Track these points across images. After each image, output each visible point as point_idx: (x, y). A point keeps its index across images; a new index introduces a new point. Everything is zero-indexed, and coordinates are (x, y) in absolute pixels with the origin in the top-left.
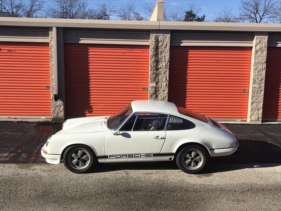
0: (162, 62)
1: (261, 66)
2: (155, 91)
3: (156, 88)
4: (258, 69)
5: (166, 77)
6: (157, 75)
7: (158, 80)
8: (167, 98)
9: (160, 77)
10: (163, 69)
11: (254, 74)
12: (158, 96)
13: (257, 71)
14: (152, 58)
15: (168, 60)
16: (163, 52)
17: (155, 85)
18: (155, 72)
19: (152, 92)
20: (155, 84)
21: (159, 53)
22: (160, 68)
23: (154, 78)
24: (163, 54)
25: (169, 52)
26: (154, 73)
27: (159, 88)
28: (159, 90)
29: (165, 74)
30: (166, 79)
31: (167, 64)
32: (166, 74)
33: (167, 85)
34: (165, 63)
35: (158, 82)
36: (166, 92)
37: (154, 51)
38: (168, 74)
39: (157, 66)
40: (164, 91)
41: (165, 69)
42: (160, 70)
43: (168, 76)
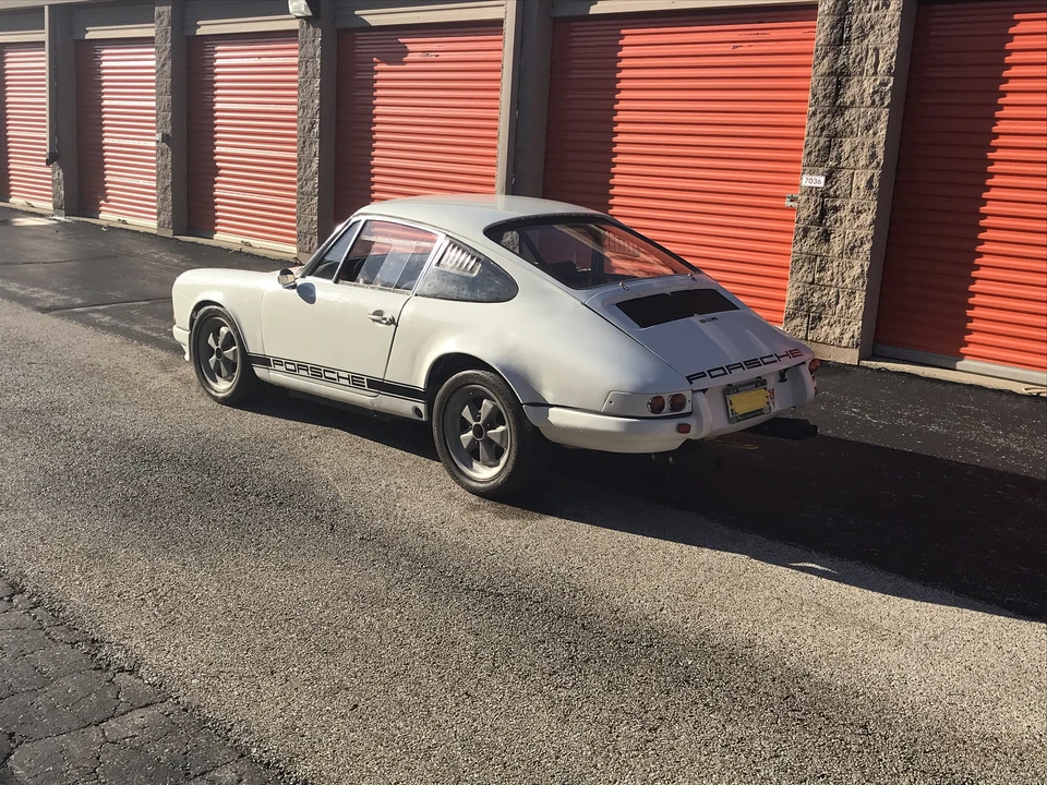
0: (861, 74)
2: (819, 208)
3: (824, 194)
5: (873, 146)
6: (835, 137)
7: (839, 158)
8: (867, 246)
9: (847, 147)
10: (862, 110)
12: (832, 236)
14: (823, 58)
15: (891, 68)
16: (872, 27)
17: (822, 185)
18: (827, 121)
19: (806, 214)
20: (823, 179)
21: (854, 36)
22: (853, 103)
23: (822, 153)
24: (872, 38)
25: (898, 28)
26: (823, 129)
27: (837, 197)
28: (836, 209)
29: (871, 132)
30: (873, 156)
31: (883, 84)
32: (875, 134)
33: (876, 183)
34: (873, 78)
35: (837, 169)
36: (867, 218)
37: (833, 28)
38: (882, 134)
39: (837, 96)
40: (859, 212)
41: (871, 110)
42: (849, 114)
43: (882, 144)
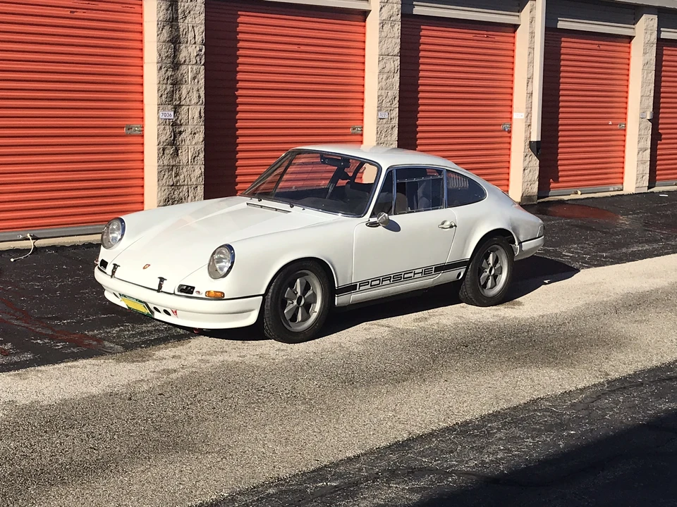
0: (187, 42)
1: (392, 62)
2: (172, 134)
3: (174, 124)
4: (386, 70)
5: (198, 90)
6: (176, 84)
7: (180, 99)
8: (202, 155)
9: (184, 92)
10: (190, 67)
11: (379, 83)
12: (180, 151)
13: (385, 76)
14: (162, 30)
15: (203, 40)
16: (189, 13)
17: (172, 117)
18: (169, 73)
19: (165, 138)
20: (172, 113)
21: (180, 16)
22: (185, 61)
23: (169, 95)
24: (189, 19)
25: (204, 15)
26: (168, 79)
27: (181, 125)
28: (180, 133)
29: (196, 80)
30: (199, 97)
31: (201, 50)
32: (198, 82)
33: (203, 115)
34: (194, 46)
35: (180, 106)
36: (200, 137)
37: (167, 10)
38: (202, 82)
39: (175, 57)
40: (195, 134)
41: (195, 67)
42: (183, 68)
43: (203, 89)
